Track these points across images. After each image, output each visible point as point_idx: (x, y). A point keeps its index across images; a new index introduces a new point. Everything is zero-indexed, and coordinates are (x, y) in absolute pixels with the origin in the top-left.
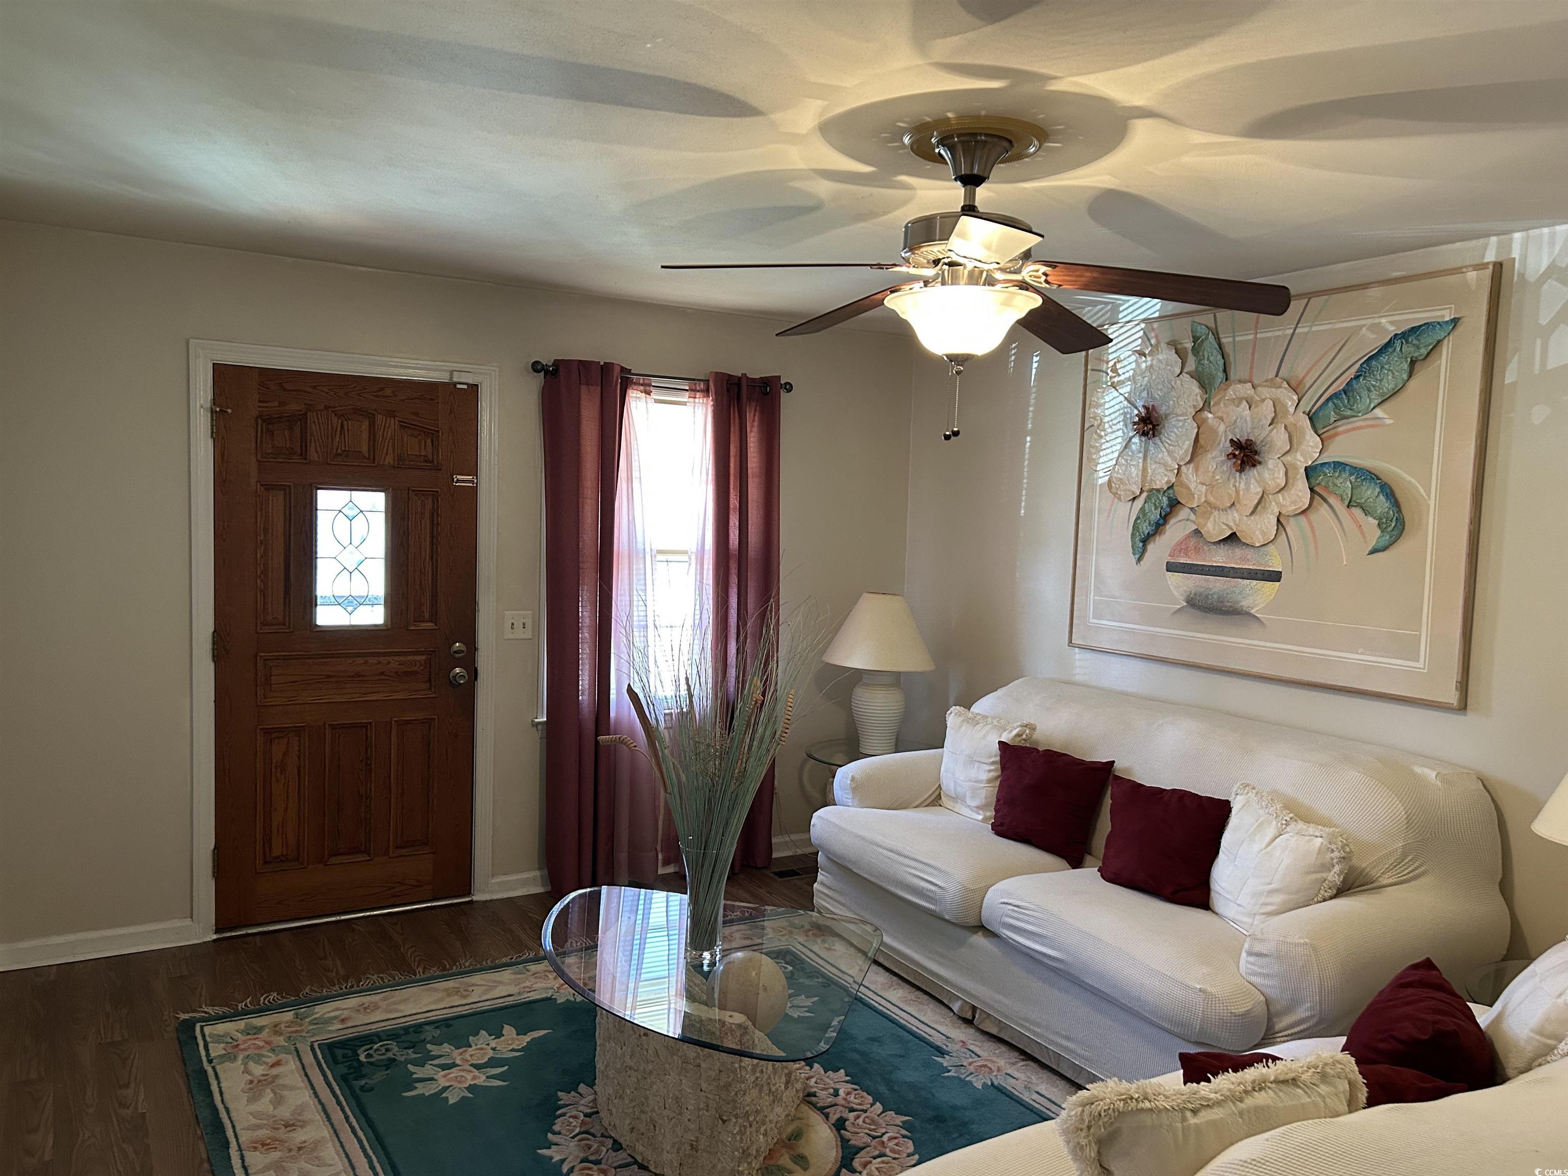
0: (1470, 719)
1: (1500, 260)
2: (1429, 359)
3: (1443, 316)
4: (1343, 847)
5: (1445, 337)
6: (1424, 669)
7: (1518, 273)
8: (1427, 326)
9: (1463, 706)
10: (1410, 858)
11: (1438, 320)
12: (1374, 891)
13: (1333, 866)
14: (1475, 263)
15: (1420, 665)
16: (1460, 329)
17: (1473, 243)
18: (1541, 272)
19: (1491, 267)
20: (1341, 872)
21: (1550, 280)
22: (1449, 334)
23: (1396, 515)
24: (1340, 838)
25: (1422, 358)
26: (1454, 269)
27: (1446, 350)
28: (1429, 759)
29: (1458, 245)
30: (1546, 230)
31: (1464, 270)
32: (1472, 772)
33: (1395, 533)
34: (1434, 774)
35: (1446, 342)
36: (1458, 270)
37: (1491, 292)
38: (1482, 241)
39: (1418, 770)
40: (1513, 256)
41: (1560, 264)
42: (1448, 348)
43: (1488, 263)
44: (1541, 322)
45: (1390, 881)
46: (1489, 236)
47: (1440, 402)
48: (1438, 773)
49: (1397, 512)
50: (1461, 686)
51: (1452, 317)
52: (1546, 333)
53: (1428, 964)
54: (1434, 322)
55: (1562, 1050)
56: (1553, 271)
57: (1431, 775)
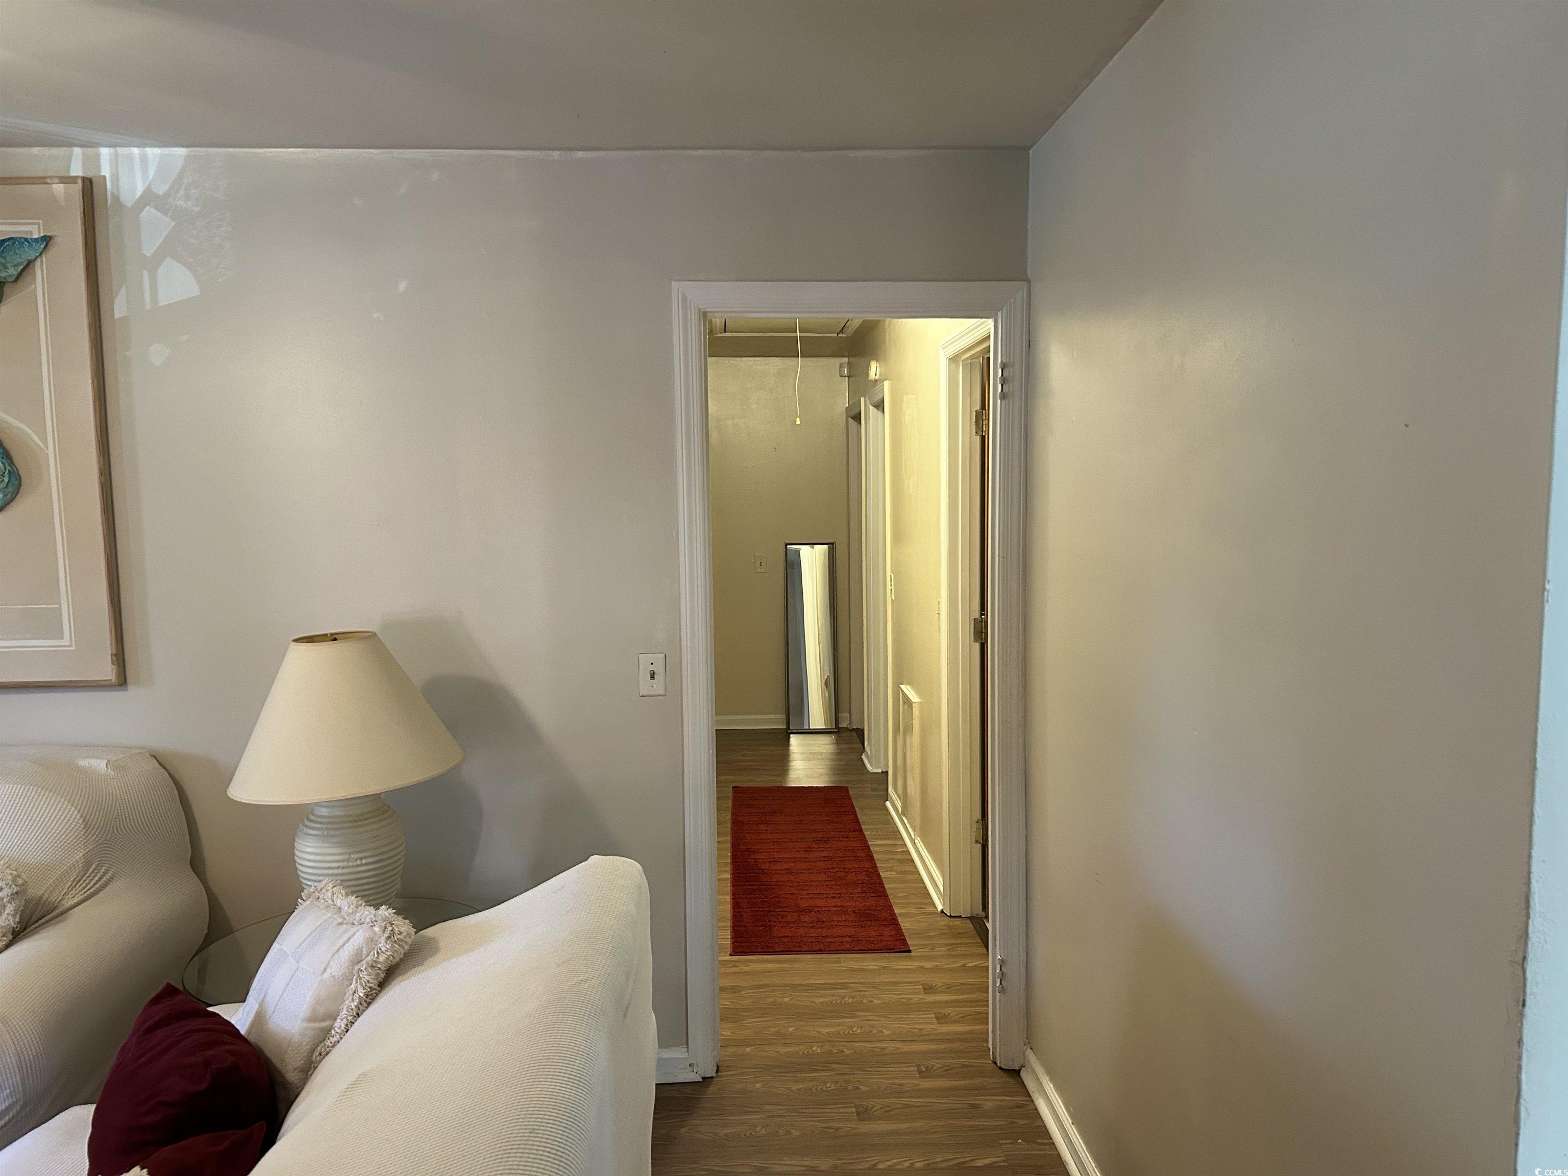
0: (133, 693)
1: (89, 174)
2: (20, 282)
3: (31, 233)
4: (14, 881)
5: (37, 257)
6: (71, 646)
7: (112, 193)
8: (11, 241)
9: (122, 682)
10: (94, 866)
11: (25, 236)
12: (58, 919)
13: (4, 907)
14: (61, 175)
15: (66, 641)
16: (52, 251)
17: (54, 151)
18: (138, 197)
19: (80, 181)
20: (16, 911)
21: (148, 207)
22: (41, 254)
23: (8, 468)
24: (9, 871)
25: (13, 279)
26: (38, 178)
27: (39, 271)
28: (92, 748)
29: (36, 150)
30: (135, 151)
31: (48, 181)
32: (143, 751)
33: (10, 489)
34: (103, 764)
35: (38, 262)
36: (42, 180)
37: (84, 211)
38: (63, 150)
39: (83, 763)
40: (103, 174)
41: (155, 191)
42: (42, 271)
43: (76, 177)
44: (145, 252)
45: (76, 900)
46: (72, 145)
47: (42, 334)
48: (108, 761)
49: (9, 465)
50: (117, 659)
51: (42, 235)
52: (153, 265)
53: (170, 991)
54: (21, 238)
55: (340, 1028)
56: (148, 197)
57: (99, 765)
